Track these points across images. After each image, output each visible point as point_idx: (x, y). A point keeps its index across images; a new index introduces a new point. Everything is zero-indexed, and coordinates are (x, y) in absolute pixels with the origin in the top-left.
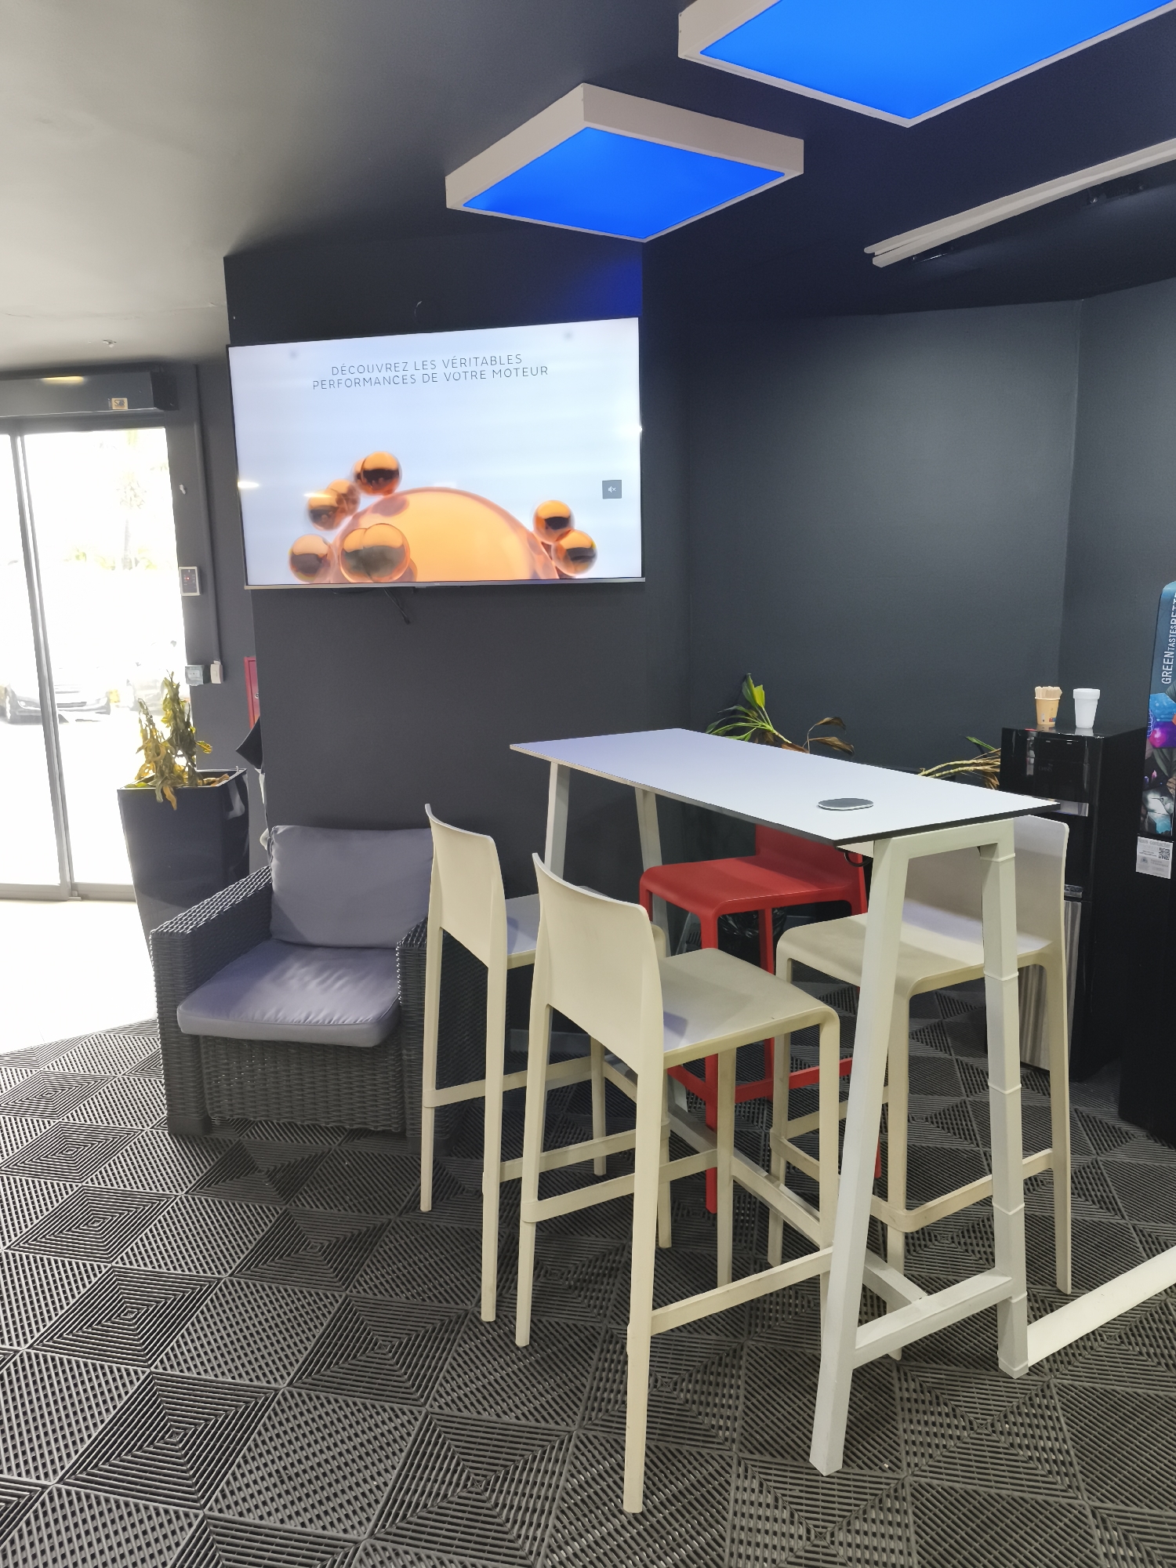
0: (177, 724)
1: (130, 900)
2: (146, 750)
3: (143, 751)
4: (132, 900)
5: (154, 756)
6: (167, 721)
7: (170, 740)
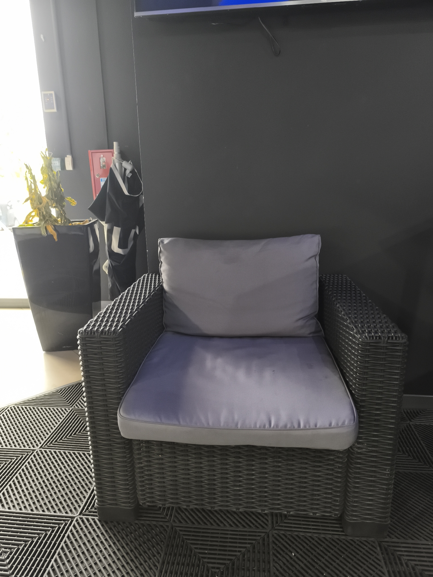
0: (51, 184)
1: (27, 307)
2: (32, 200)
3: (29, 201)
4: (28, 308)
5: (37, 204)
6: (44, 182)
7: (47, 196)
